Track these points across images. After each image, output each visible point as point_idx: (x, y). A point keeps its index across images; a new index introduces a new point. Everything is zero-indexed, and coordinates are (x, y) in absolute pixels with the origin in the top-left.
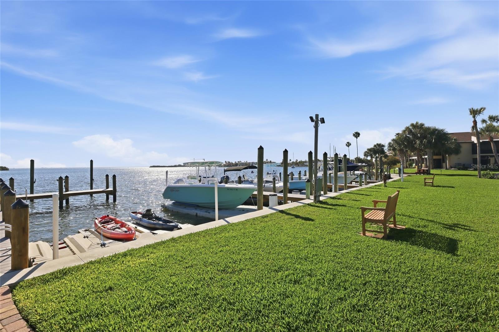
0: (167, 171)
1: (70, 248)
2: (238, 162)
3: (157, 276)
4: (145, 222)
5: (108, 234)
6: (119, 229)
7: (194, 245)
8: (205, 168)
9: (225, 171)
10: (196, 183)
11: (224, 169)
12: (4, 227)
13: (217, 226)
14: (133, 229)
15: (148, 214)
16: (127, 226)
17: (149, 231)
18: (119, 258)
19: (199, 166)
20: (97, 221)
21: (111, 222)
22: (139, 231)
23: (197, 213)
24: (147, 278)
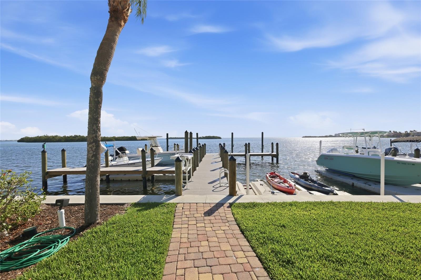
0: (321, 141)
1: (253, 190)
2: (411, 131)
3: (320, 230)
4: (302, 182)
5: (276, 185)
6: (283, 184)
7: (356, 214)
8: (365, 139)
9: (392, 142)
10: (352, 153)
11: (391, 140)
12: (224, 170)
13: (385, 201)
14: (293, 186)
15: (305, 177)
16: (289, 183)
17: (306, 190)
18: (286, 205)
19: (357, 136)
20: (268, 175)
21: (276, 177)
22: (297, 188)
23: (353, 183)
24: (311, 229)
